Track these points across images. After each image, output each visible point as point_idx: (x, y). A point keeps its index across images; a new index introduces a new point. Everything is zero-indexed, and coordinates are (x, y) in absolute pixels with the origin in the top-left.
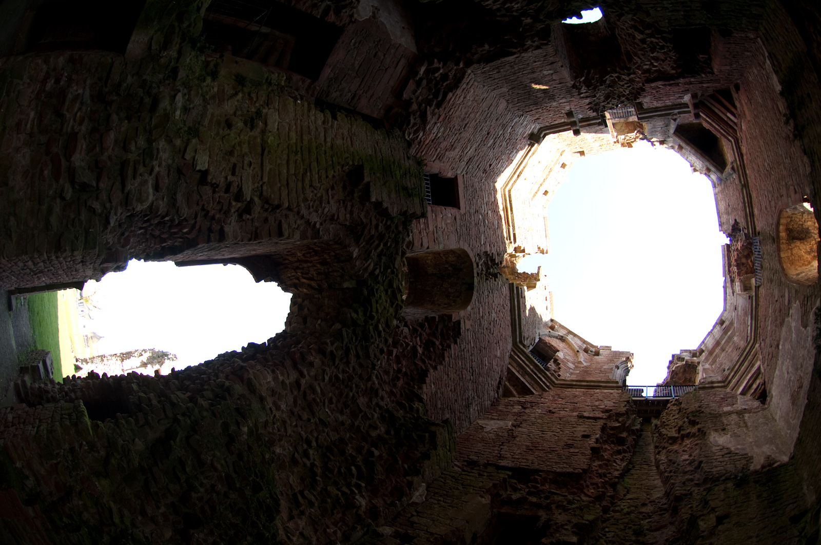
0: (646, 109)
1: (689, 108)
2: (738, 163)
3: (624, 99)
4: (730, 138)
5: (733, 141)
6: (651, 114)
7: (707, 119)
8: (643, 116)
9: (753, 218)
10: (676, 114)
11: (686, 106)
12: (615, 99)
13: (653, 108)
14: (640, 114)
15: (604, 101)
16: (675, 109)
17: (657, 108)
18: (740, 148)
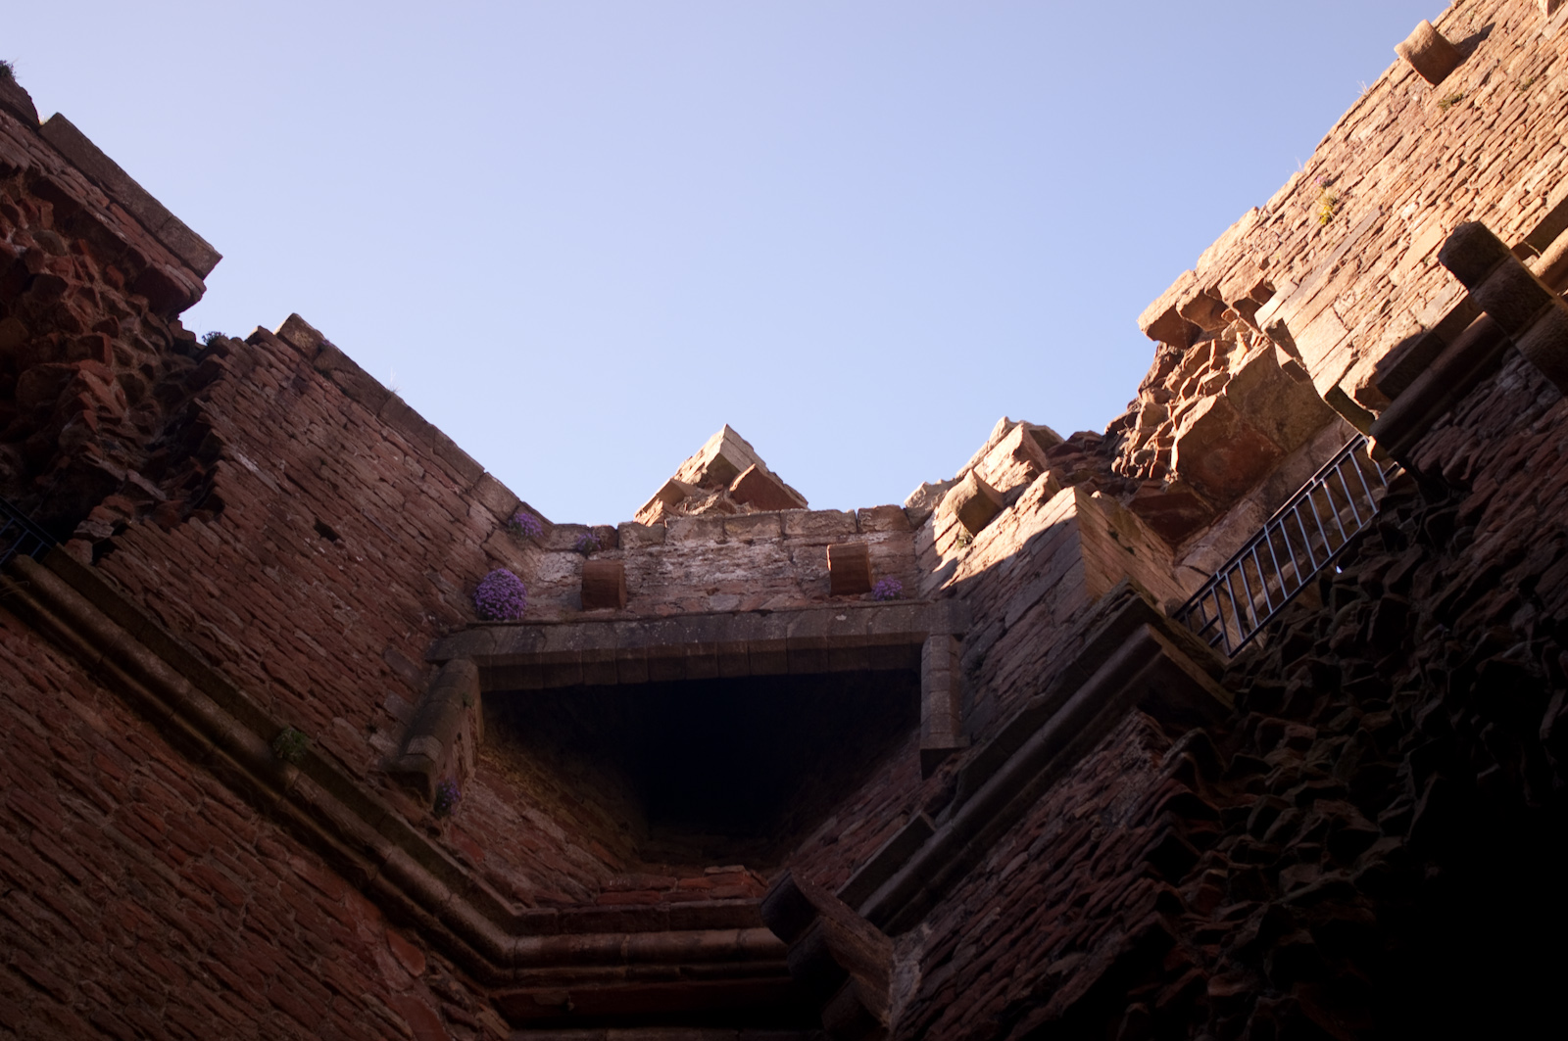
0: (1124, 711)
1: (876, 917)
2: (392, 853)
3: (1293, 685)
4: (531, 944)
5: (505, 943)
6: (1079, 697)
7: (727, 937)
8: (1121, 655)
9: (85, 662)
10: (935, 808)
11: (894, 920)
12: (1345, 649)
13: (1086, 749)
14: (1150, 647)
15: (1404, 584)
16: (955, 841)
17: (1064, 769)
18: (435, 942)
